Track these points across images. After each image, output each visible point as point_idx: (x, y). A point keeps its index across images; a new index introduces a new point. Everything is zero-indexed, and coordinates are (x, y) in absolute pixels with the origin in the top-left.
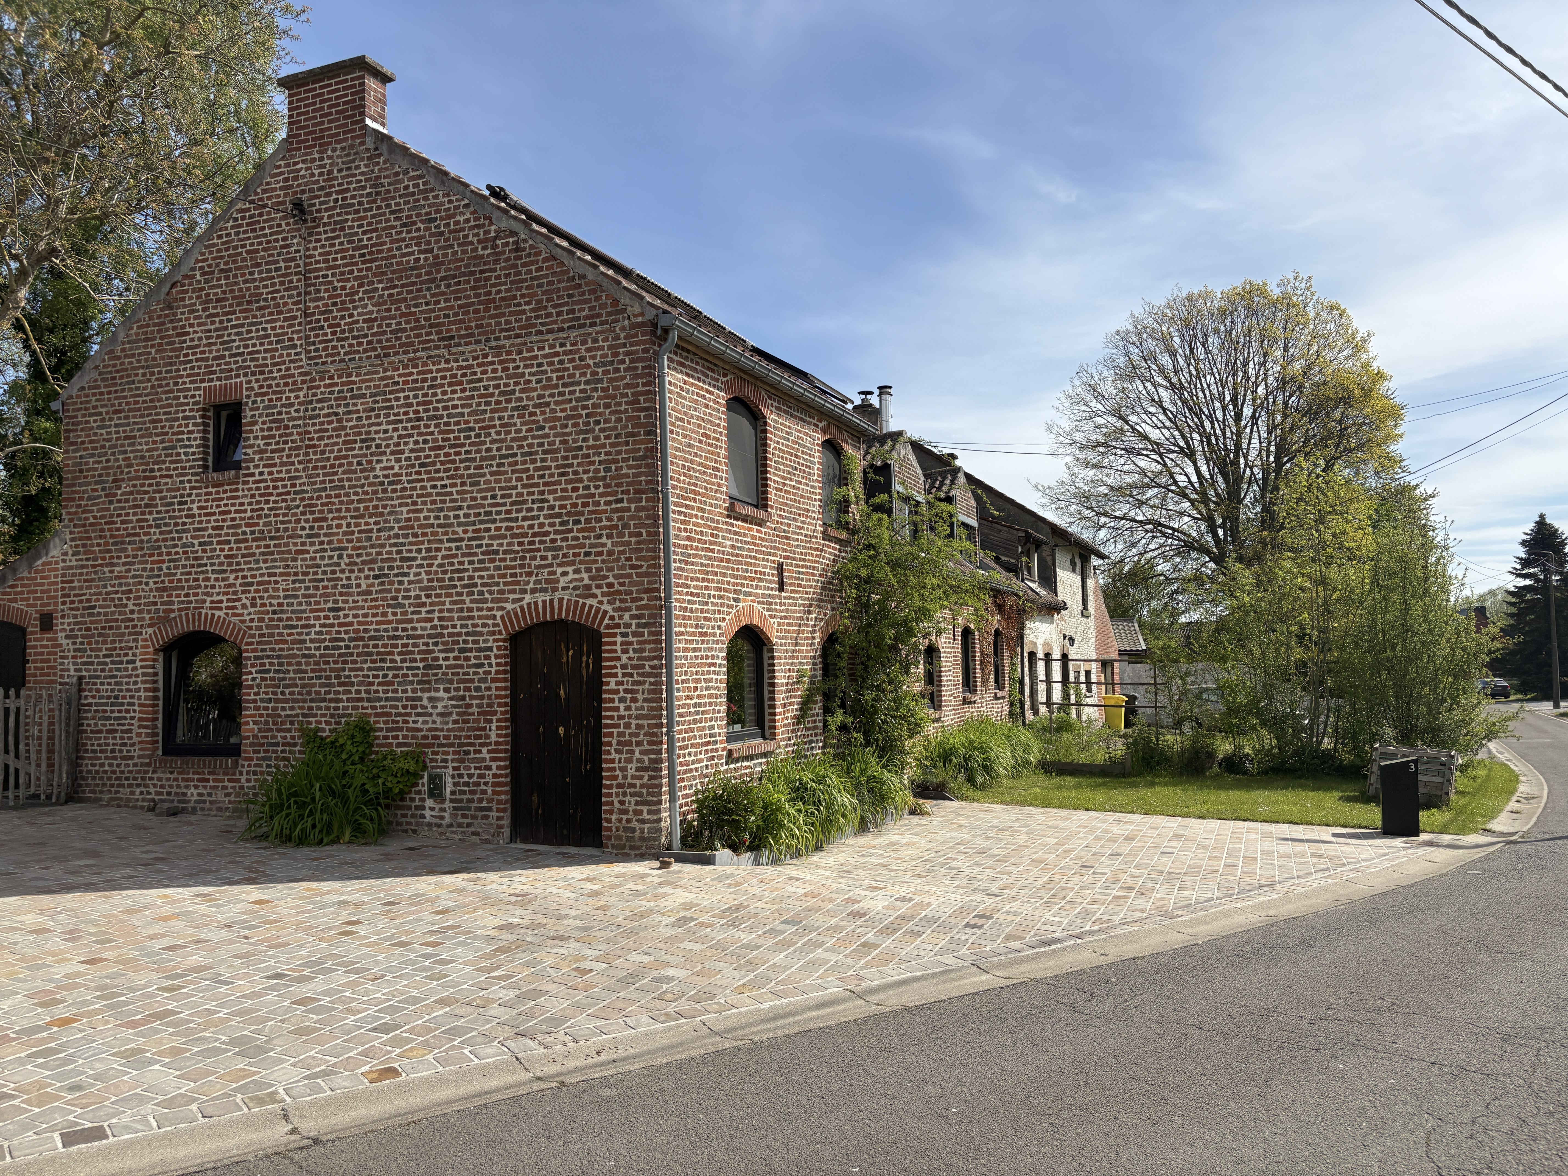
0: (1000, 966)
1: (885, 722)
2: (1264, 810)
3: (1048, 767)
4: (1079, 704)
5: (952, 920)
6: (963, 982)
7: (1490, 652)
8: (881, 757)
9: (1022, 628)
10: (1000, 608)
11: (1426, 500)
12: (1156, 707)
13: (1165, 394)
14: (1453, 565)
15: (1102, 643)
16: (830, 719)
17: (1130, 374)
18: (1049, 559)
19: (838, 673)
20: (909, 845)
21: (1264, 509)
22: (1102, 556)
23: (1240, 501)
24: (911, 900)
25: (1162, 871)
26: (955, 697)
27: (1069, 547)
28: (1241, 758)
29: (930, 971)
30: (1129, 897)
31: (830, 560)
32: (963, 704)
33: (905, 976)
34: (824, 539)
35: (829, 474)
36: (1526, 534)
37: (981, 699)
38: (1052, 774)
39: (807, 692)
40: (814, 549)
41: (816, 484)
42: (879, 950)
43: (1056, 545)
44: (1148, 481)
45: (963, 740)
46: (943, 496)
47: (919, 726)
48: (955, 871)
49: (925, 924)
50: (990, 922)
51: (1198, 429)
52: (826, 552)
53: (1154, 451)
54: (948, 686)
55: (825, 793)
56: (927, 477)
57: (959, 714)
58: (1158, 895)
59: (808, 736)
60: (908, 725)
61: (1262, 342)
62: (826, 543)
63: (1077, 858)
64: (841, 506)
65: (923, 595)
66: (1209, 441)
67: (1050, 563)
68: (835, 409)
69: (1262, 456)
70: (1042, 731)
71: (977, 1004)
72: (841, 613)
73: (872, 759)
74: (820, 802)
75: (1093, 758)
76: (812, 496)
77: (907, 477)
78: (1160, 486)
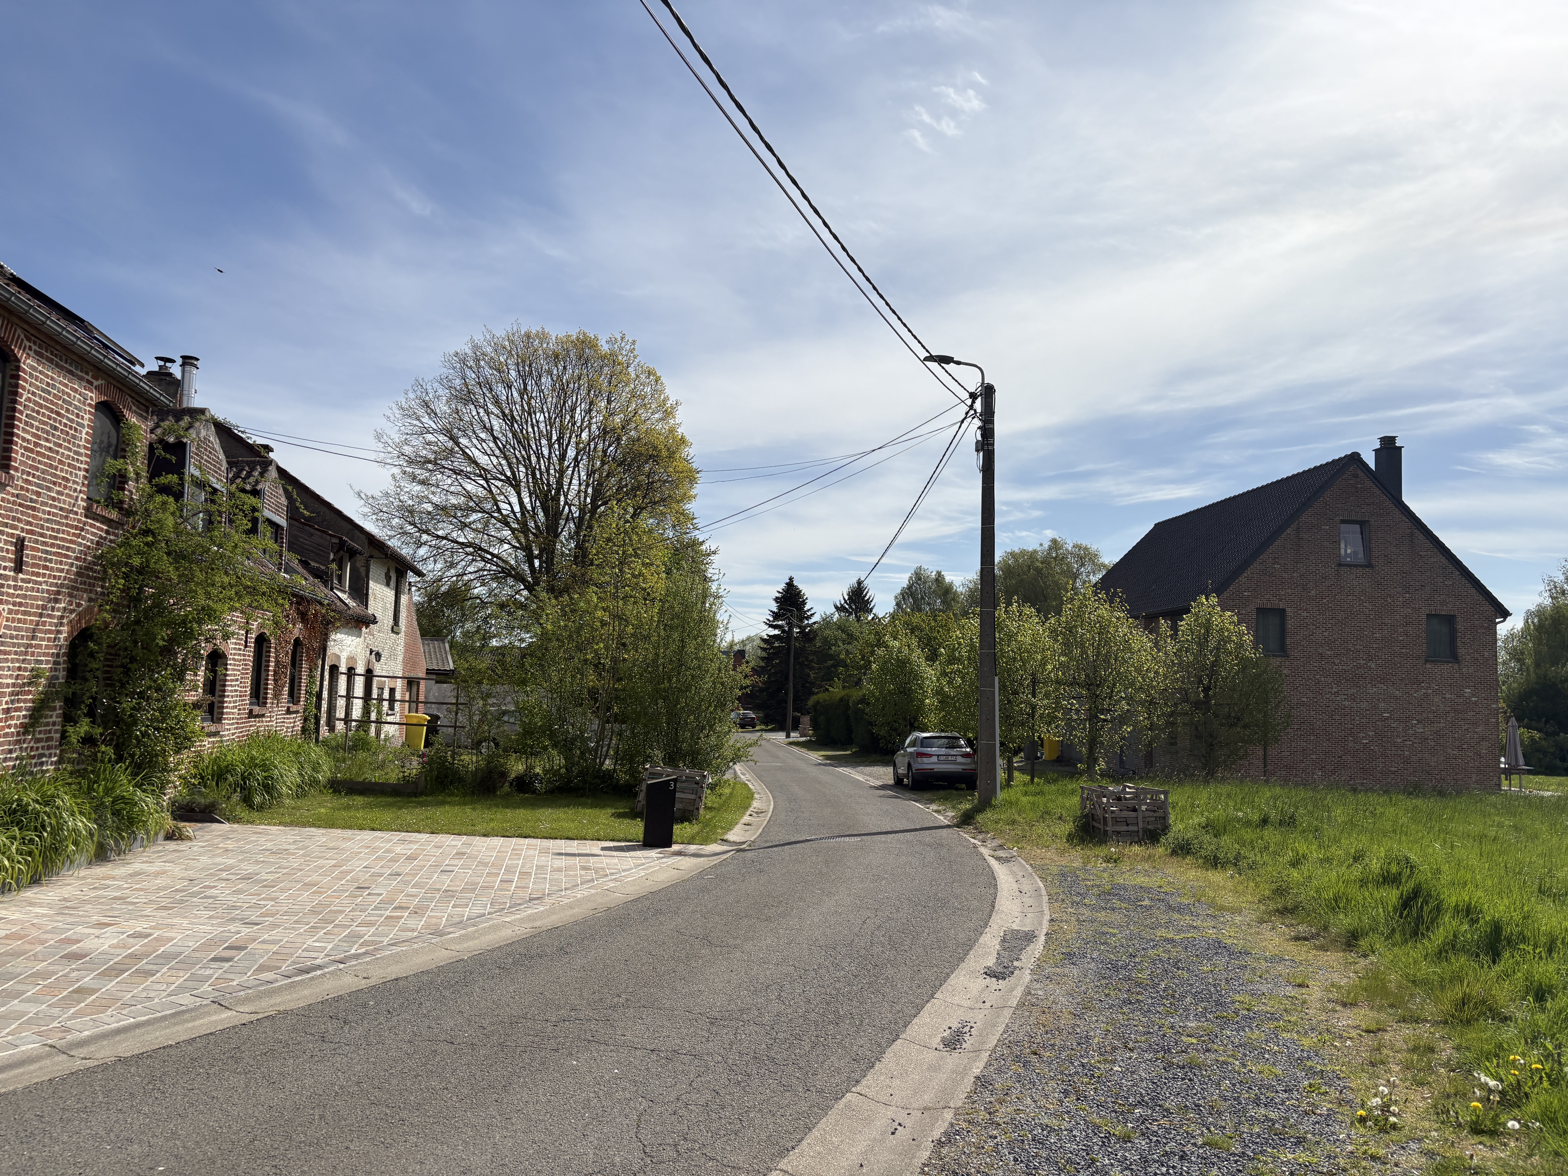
0: (247, 1000)
1: (145, 734)
2: (545, 826)
3: (337, 787)
4: (379, 722)
5: (197, 955)
6: (197, 1023)
7: (742, 688)
8: (134, 775)
9: (325, 639)
10: (303, 617)
11: (709, 555)
12: (455, 727)
13: (497, 424)
14: (722, 611)
15: (409, 660)
16: (70, 729)
17: (466, 397)
18: (363, 570)
19: (88, 675)
20: (157, 875)
21: (577, 546)
22: (419, 573)
23: (557, 535)
24: (150, 935)
25: (439, 890)
26: (240, 710)
27: (386, 560)
28: (531, 778)
29: (159, 1015)
30: (402, 917)
31: (92, 541)
32: (249, 718)
33: (125, 1022)
34: (86, 516)
35: (102, 442)
36: (779, 592)
37: (270, 712)
38: (340, 793)
39: (43, 696)
40: (72, 527)
41: (82, 451)
42: (97, 995)
43: (371, 557)
44: (473, 505)
45: (244, 756)
46: (248, 487)
47: (189, 740)
48: (210, 901)
49: (162, 961)
50: (243, 953)
51: (524, 461)
52: (87, 532)
53: (481, 476)
54: (232, 697)
55: (52, 816)
56: (231, 464)
57: (243, 727)
58: (431, 914)
59: (37, 748)
60: (175, 738)
61: (589, 391)
62: (89, 521)
63: (353, 880)
64: (114, 482)
65: (209, 593)
66: (534, 475)
67: (363, 574)
68: (118, 369)
69: (580, 497)
70: (336, 748)
71: (210, 1046)
72: (101, 606)
73: (122, 777)
74: (43, 827)
75: (387, 777)
76: (75, 463)
77: (206, 460)
78: (484, 512)
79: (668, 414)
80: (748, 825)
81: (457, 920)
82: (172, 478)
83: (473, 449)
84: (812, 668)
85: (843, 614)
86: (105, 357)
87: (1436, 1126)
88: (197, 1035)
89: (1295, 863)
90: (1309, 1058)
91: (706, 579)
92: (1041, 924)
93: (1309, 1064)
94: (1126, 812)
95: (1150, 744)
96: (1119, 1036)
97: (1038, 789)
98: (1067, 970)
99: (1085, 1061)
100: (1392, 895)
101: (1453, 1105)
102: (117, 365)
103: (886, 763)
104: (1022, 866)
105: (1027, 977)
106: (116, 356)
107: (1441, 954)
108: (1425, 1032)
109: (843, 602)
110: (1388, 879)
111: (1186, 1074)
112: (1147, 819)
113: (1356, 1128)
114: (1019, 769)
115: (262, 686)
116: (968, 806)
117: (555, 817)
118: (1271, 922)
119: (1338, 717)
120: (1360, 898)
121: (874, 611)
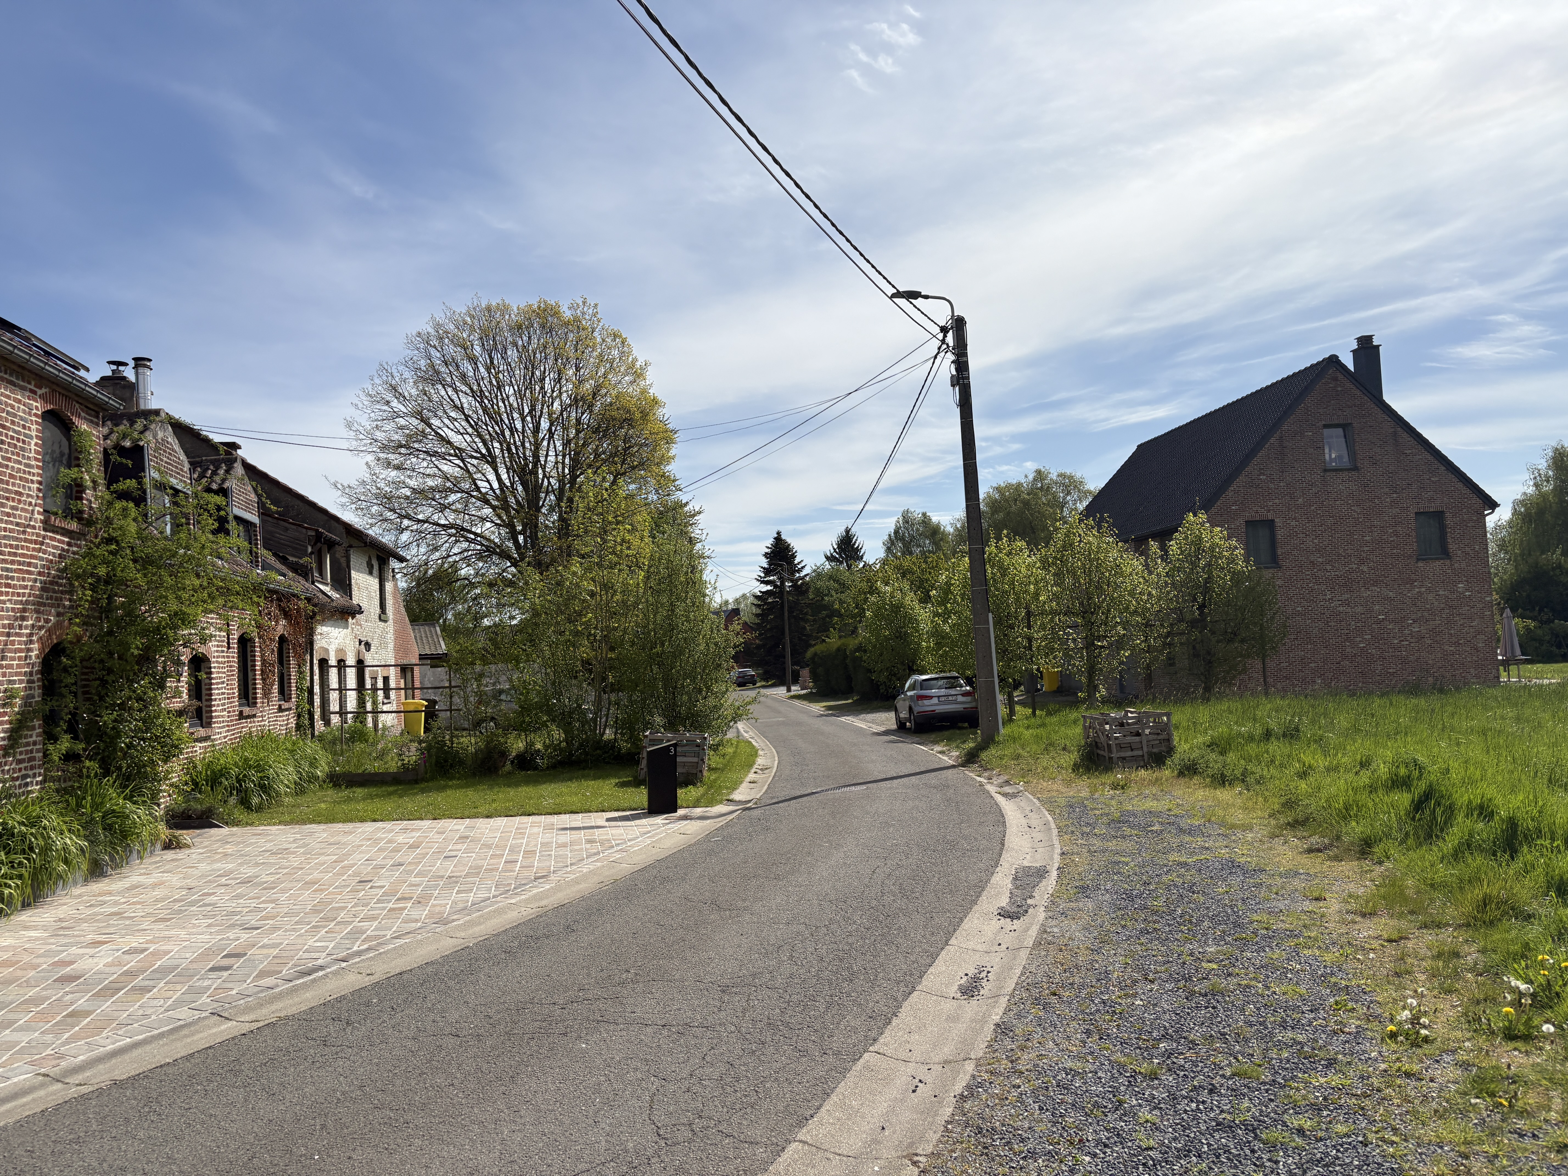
0: (248, 1009)
1: (130, 746)
3: (336, 780)
4: (375, 712)
5: (195, 966)
6: (196, 1037)
7: (735, 646)
8: (124, 787)
9: (311, 633)
10: (285, 613)
11: (694, 515)
12: (451, 710)
13: (466, 401)
14: (708, 571)
15: (401, 647)
16: (51, 747)
17: (432, 377)
18: (343, 561)
19: (64, 691)
20: (155, 886)
21: (561, 518)
22: (402, 559)
23: (538, 509)
24: (146, 950)
25: (443, 877)
26: (229, 712)
27: (365, 548)
28: (532, 755)
29: (156, 1032)
30: (405, 908)
31: (54, 554)
32: (240, 719)
33: (121, 1043)
34: (45, 530)
35: (53, 452)
36: (768, 548)
37: (261, 712)
38: (340, 787)
39: (18, 716)
40: (31, 541)
41: (33, 463)
42: (91, 1017)
43: (351, 546)
44: (451, 485)
45: (237, 759)
46: (214, 486)
47: (176, 747)
48: (209, 908)
49: (158, 976)
50: (242, 960)
51: (498, 437)
52: (48, 545)
53: (456, 455)
54: (220, 700)
55: (39, 837)
56: (194, 465)
57: (234, 730)
58: (435, 902)
59: (20, 770)
60: (162, 747)
61: (556, 360)
62: (48, 534)
63: (356, 874)
64: (71, 491)
65: (181, 598)
66: (509, 450)
67: (344, 565)
68: (61, 375)
69: (557, 468)
70: (333, 742)
71: (208, 1061)
72: (71, 619)
73: (111, 791)
74: (31, 849)
75: (386, 766)
76: (27, 476)
77: (166, 462)
78: (463, 491)
79: (639, 375)
80: (753, 782)
81: (461, 905)
82: (131, 483)
83: (445, 429)
84: (807, 621)
85: (833, 564)
86: (46, 364)
87: (1469, 1035)
88: (196, 1050)
89: (1303, 775)
90: (1332, 974)
91: (692, 541)
92: (1052, 859)
93: (1333, 980)
94: (1129, 738)
95: (1148, 667)
96: (1139, 968)
97: (1039, 722)
98: (1081, 905)
99: (1106, 997)
100: (1403, 799)
101: (1484, 1012)
102: (59, 371)
103: (887, 709)
104: (1028, 801)
105: (1042, 915)
106: (59, 362)
107: (1457, 855)
108: (1447, 936)
109: (832, 551)
110: (1398, 783)
111: (1208, 1002)
112: (1152, 743)
113: (1387, 1044)
114: (1020, 703)
115: (250, 687)
116: (972, 745)
117: (558, 792)
118: (1283, 836)
119: (1333, 624)
120: (1370, 804)
121: (864, 559)
